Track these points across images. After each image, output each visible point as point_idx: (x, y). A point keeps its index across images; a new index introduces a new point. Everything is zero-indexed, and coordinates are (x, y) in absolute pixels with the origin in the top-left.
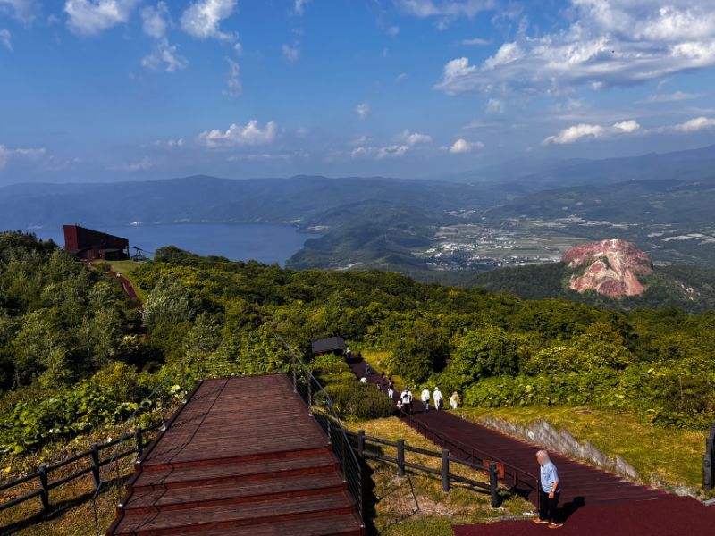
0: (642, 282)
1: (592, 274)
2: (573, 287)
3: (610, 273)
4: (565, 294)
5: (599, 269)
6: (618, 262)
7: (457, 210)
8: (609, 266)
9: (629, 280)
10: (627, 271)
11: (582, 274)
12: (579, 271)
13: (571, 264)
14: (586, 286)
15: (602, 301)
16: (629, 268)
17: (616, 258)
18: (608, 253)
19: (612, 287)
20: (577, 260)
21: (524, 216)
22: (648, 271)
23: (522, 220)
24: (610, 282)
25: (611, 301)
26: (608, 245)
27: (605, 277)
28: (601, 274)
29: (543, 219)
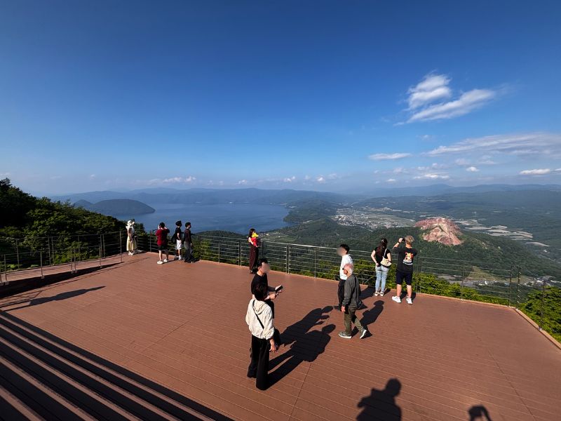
0: (460, 239)
1: (435, 233)
2: (425, 239)
3: (443, 234)
4: (422, 242)
5: (438, 231)
6: (446, 229)
7: (341, 203)
8: (442, 231)
9: (453, 237)
10: (451, 233)
11: (429, 233)
12: (427, 231)
13: (422, 228)
14: (432, 239)
15: (442, 246)
16: (451, 231)
17: (445, 227)
18: (441, 224)
19: (446, 240)
20: (424, 227)
22: (461, 234)
24: (444, 238)
25: (447, 247)
26: (440, 220)
27: (441, 236)
28: (439, 234)
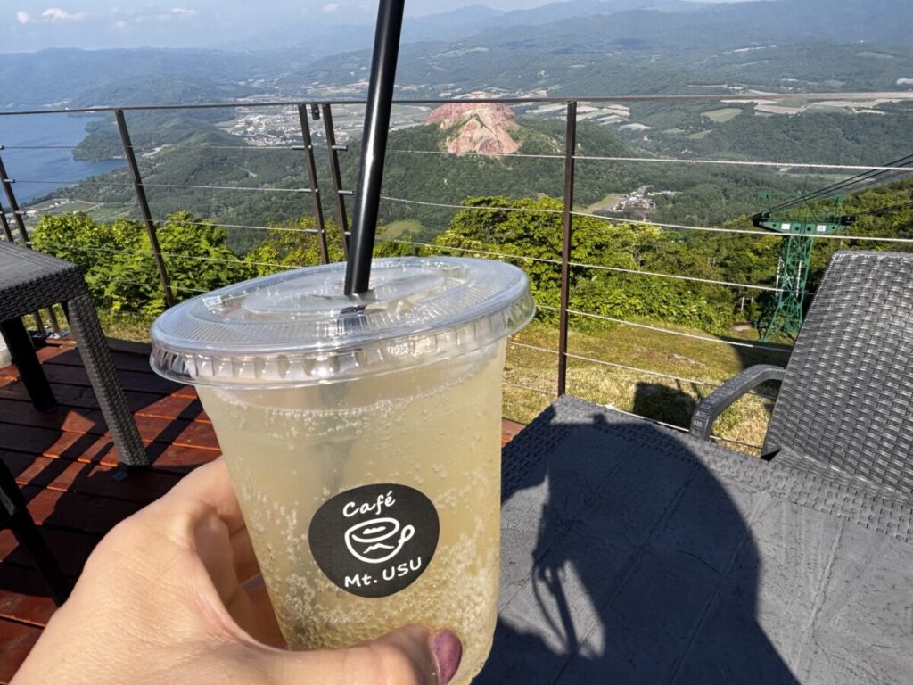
0: (515, 139)
1: (469, 135)
2: (451, 151)
3: (485, 132)
4: (446, 159)
5: (474, 128)
6: (490, 120)
7: (246, 80)
8: (483, 125)
9: (503, 136)
10: (499, 128)
11: (458, 136)
12: (453, 131)
13: (442, 126)
14: (464, 149)
15: (484, 163)
16: (499, 124)
18: (478, 110)
19: (491, 146)
20: (447, 121)
21: (316, 83)
22: (516, 127)
23: (316, 87)
24: (488, 141)
25: (493, 162)
27: (482, 138)
28: (478, 133)
29: (337, 86)
